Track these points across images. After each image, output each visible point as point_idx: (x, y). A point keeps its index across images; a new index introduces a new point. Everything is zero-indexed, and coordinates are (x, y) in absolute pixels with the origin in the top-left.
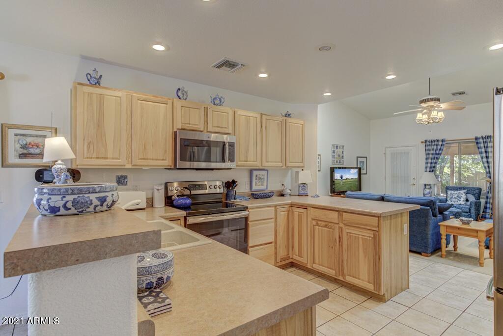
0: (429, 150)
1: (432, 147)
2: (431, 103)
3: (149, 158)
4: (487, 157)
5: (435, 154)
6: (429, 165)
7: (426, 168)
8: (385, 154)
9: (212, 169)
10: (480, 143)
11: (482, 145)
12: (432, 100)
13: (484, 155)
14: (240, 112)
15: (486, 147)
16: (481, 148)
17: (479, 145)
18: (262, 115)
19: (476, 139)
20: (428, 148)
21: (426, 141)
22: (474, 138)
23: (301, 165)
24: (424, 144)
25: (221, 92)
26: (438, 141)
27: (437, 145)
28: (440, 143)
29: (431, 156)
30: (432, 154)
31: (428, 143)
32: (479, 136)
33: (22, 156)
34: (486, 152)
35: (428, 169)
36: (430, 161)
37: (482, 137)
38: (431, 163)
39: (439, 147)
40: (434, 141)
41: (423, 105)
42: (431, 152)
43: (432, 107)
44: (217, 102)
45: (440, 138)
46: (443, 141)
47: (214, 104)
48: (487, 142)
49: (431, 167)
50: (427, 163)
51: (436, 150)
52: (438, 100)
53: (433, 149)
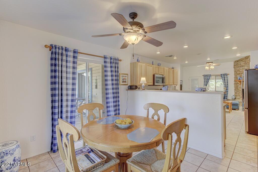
0: (205, 78)
1: (206, 77)
2: (210, 64)
3: (149, 82)
4: (225, 81)
5: (207, 80)
6: (205, 84)
7: (204, 84)
8: (189, 79)
9: (160, 85)
10: (222, 76)
11: (223, 77)
12: (211, 62)
13: (224, 80)
14: (165, 68)
15: (224, 78)
16: (223, 78)
17: (222, 77)
18: (169, 68)
19: (221, 75)
20: (205, 77)
21: (204, 75)
22: (220, 74)
23: (176, 84)
24: (203, 76)
25: (160, 62)
26: (208, 75)
27: (208, 77)
28: (209, 76)
29: (206, 81)
30: (206, 80)
31: (205, 76)
32: (222, 74)
33: (123, 82)
34: (224, 79)
35: (205, 85)
36: (205, 82)
37: (223, 74)
38: (206, 83)
39: (209, 77)
40: (207, 75)
41: (208, 64)
42: (206, 79)
43: (210, 65)
44: (159, 65)
45: (209, 74)
46: (210, 75)
47: (158, 66)
48: (224, 76)
49: (206, 84)
50: (204, 83)
51: (208, 78)
52: (212, 62)
53: (207, 78)
